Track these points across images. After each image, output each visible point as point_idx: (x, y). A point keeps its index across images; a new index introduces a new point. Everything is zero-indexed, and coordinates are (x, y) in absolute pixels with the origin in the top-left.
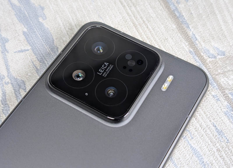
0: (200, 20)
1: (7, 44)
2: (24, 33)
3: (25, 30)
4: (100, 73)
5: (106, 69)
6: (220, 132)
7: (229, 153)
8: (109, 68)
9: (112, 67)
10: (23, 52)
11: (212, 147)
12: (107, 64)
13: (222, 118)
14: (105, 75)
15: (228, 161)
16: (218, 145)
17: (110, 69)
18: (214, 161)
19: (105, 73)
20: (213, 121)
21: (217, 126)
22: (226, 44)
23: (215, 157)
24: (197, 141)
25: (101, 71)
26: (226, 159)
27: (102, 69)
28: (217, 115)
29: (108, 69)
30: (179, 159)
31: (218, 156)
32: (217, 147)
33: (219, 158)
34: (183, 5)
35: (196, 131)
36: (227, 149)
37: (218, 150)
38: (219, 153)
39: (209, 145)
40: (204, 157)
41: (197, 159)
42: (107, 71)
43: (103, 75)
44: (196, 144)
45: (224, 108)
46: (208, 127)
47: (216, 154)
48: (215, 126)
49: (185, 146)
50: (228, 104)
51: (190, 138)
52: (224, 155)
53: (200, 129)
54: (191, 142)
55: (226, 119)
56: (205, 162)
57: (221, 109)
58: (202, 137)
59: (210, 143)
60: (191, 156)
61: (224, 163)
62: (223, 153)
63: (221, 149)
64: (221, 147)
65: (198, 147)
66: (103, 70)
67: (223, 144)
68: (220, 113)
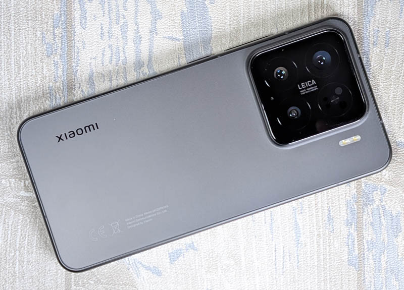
0: (386, 78)
1: (159, 22)
2: (182, 13)
3: (185, 10)
4: (301, 86)
5: (309, 87)
6: (330, 219)
7: (327, 243)
8: (312, 88)
9: (315, 89)
10: (172, 40)
11: (315, 230)
12: (314, 82)
13: (341, 206)
14: (303, 92)
15: (322, 249)
16: (321, 230)
17: (312, 91)
18: (309, 244)
19: (305, 90)
20: (330, 204)
21: (331, 211)
22: (396, 123)
23: (312, 240)
24: (304, 218)
25: (302, 86)
26: (321, 246)
27: (305, 84)
28: (339, 200)
29: (310, 89)
30: (278, 228)
31: (315, 241)
32: (319, 232)
33: (316, 243)
34: (378, 50)
35: (309, 208)
36: (327, 238)
37: (319, 235)
38: (318, 239)
39: (313, 226)
40: (302, 235)
41: (294, 235)
42: (308, 89)
43: (301, 91)
44: (302, 221)
45: (349, 196)
46: (323, 209)
47: (315, 238)
48: (330, 211)
49: (290, 218)
50: (356, 194)
51: (299, 212)
52: (322, 242)
53: (313, 207)
54: (297, 216)
55: (345, 209)
56: (300, 241)
57: (346, 196)
58: (311, 217)
59: (315, 225)
60: (291, 229)
61: (318, 250)
62: (321, 240)
63: (322, 235)
64: (323, 234)
65: (302, 224)
66: (306, 86)
67: (327, 231)
68: (342, 199)
